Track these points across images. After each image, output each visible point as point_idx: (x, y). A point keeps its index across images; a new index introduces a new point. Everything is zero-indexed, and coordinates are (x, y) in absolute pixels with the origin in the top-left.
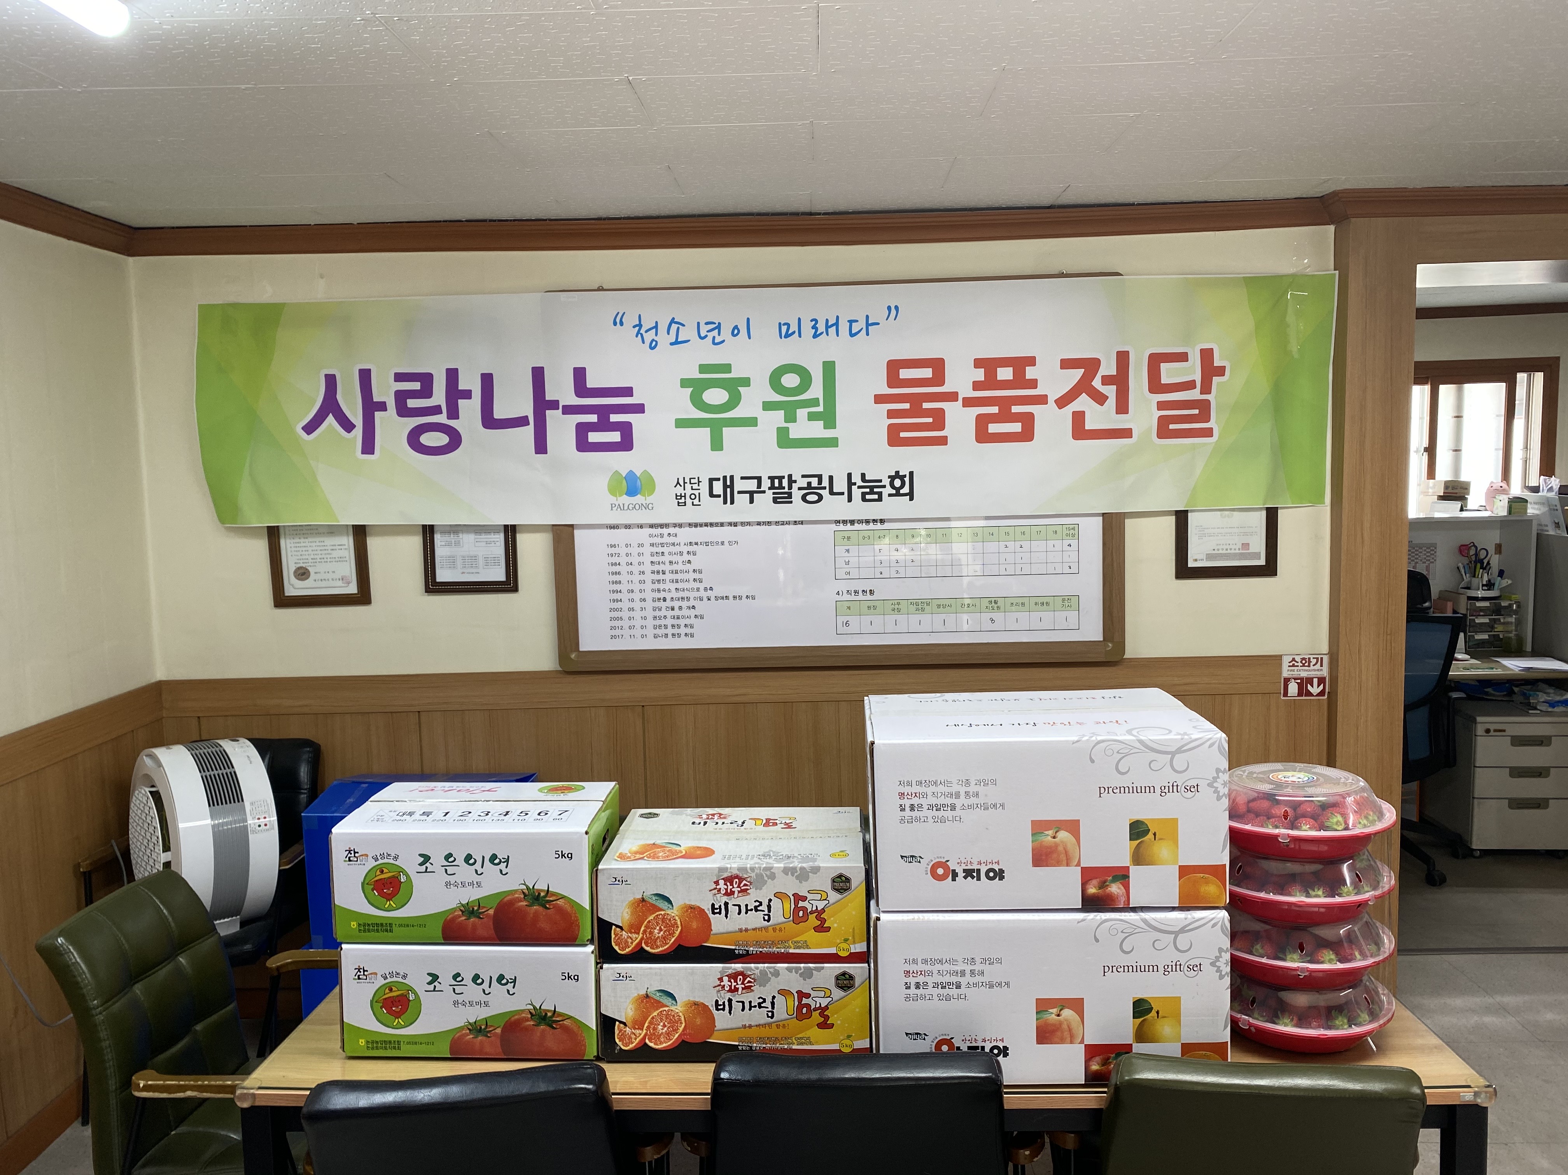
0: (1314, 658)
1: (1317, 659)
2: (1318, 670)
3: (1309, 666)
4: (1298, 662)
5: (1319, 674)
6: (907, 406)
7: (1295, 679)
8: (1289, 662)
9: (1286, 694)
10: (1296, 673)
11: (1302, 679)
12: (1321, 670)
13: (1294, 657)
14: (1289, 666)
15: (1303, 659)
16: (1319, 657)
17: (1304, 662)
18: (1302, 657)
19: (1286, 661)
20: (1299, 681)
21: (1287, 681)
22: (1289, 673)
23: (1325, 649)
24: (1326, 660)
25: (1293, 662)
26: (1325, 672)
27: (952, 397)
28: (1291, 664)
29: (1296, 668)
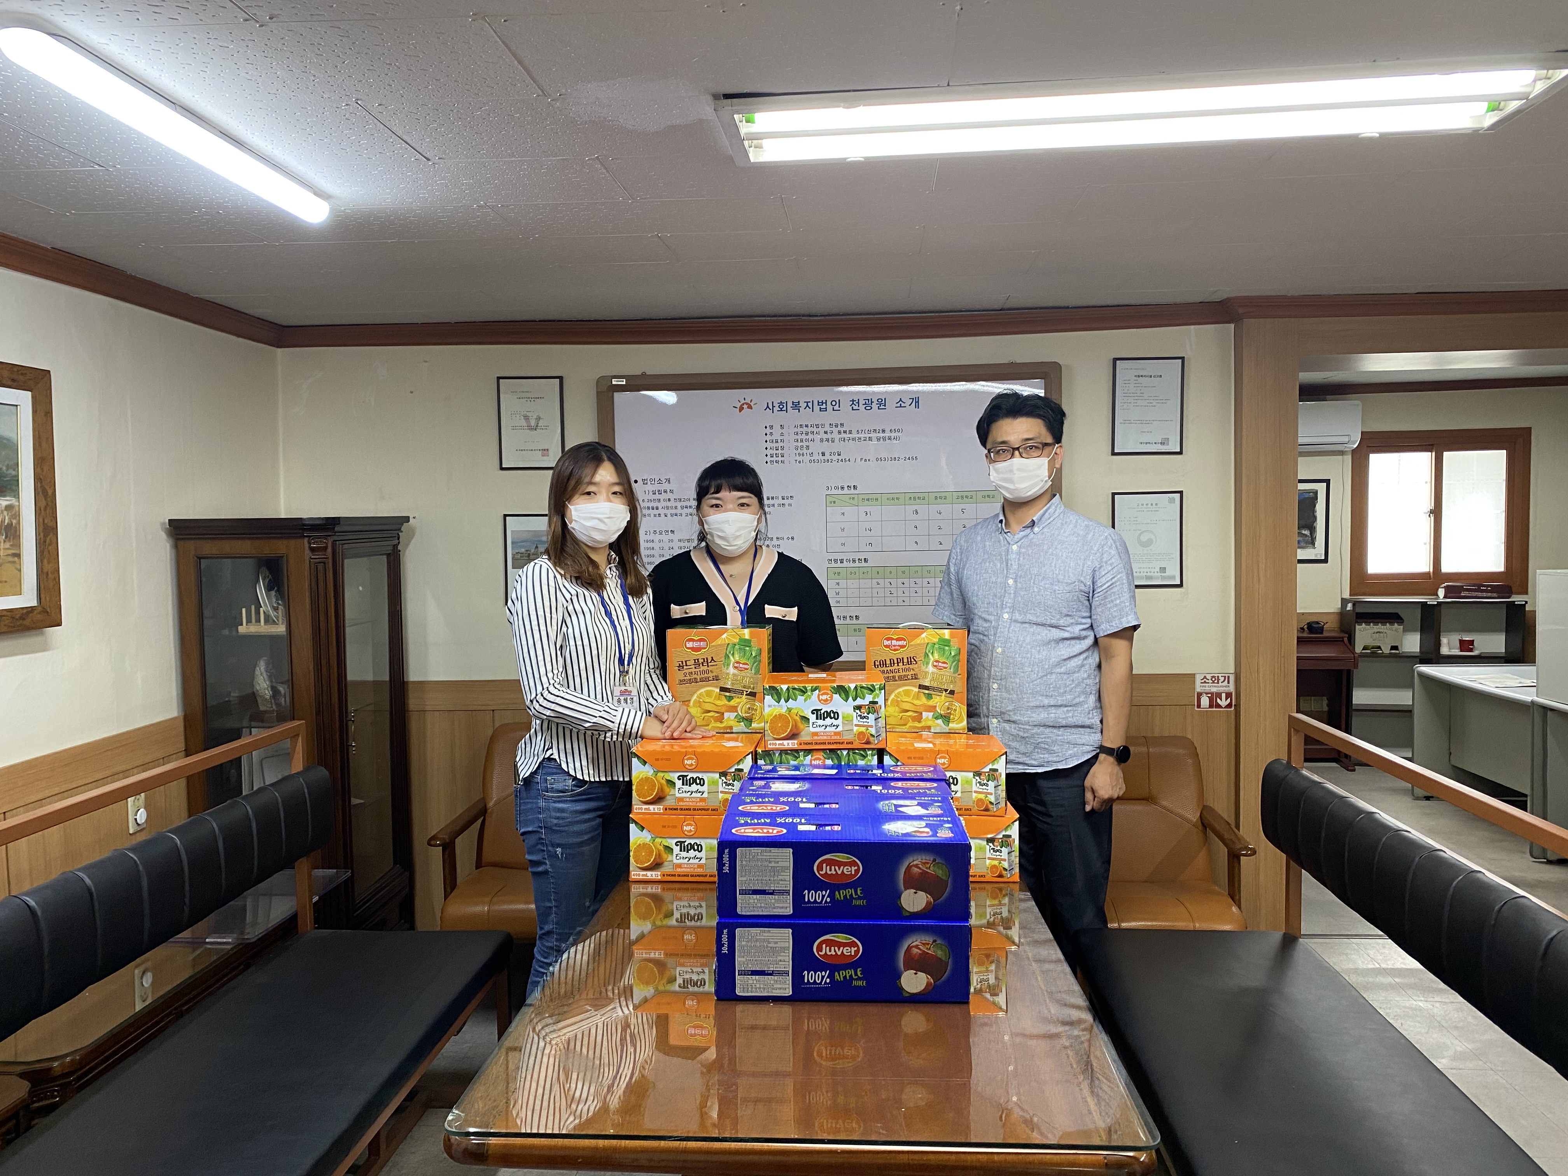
0: (1222, 677)
1: (1225, 677)
2: (1226, 687)
3: (1218, 683)
4: (1209, 680)
5: (1227, 689)
7: (1207, 693)
8: (1201, 680)
9: (1199, 706)
10: (1207, 688)
11: (1212, 694)
12: (1228, 686)
13: (1205, 675)
14: (1201, 683)
15: (1213, 677)
16: (1227, 675)
17: (1213, 679)
18: (1212, 675)
19: (1199, 678)
20: (1210, 695)
21: (1200, 695)
22: (1201, 688)
23: (1230, 669)
24: (1231, 678)
25: (1205, 680)
26: (1232, 688)
28: (1203, 681)
29: (1207, 685)
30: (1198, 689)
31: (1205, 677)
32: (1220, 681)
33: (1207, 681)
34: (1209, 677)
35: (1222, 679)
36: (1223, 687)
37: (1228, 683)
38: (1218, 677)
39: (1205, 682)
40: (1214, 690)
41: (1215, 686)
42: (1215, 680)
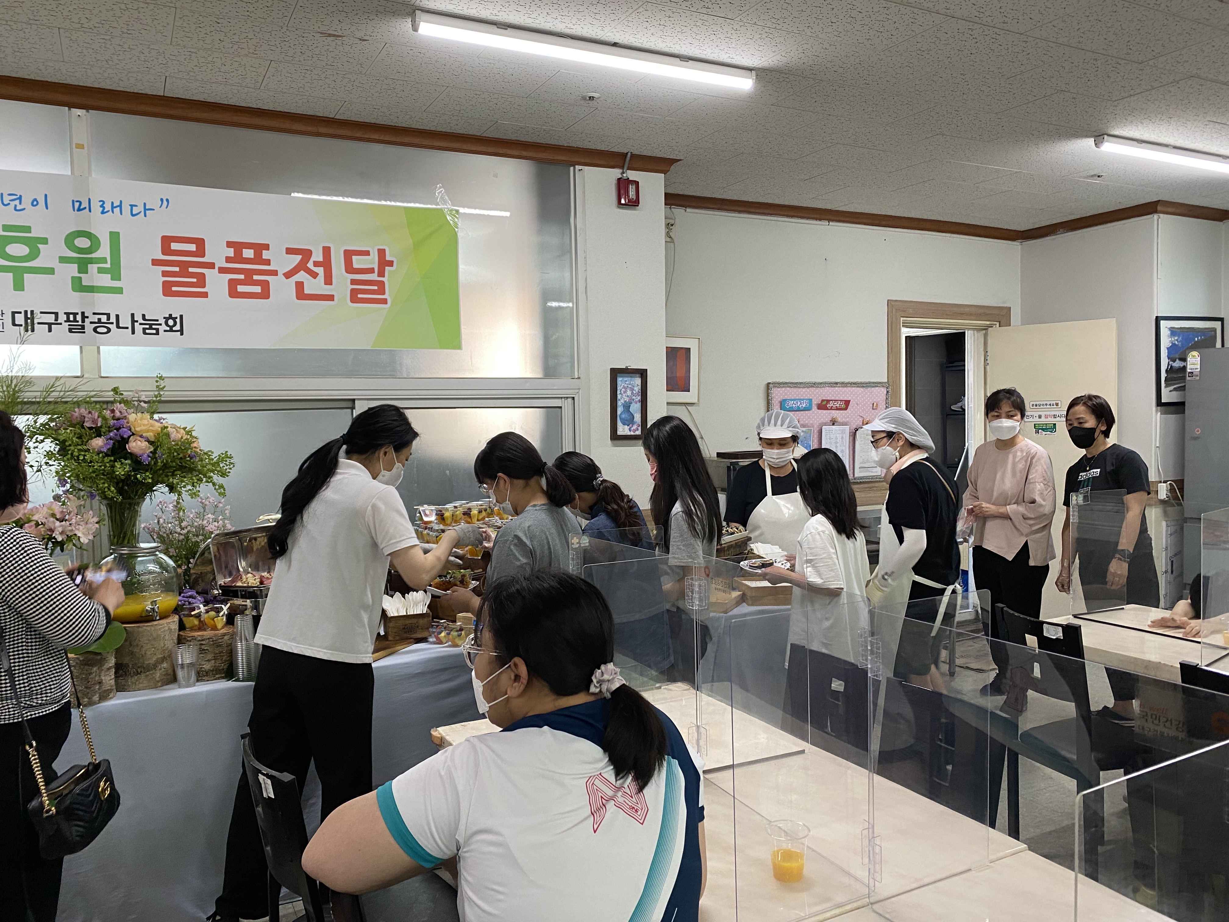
6: (177, 269)
27: (211, 266)
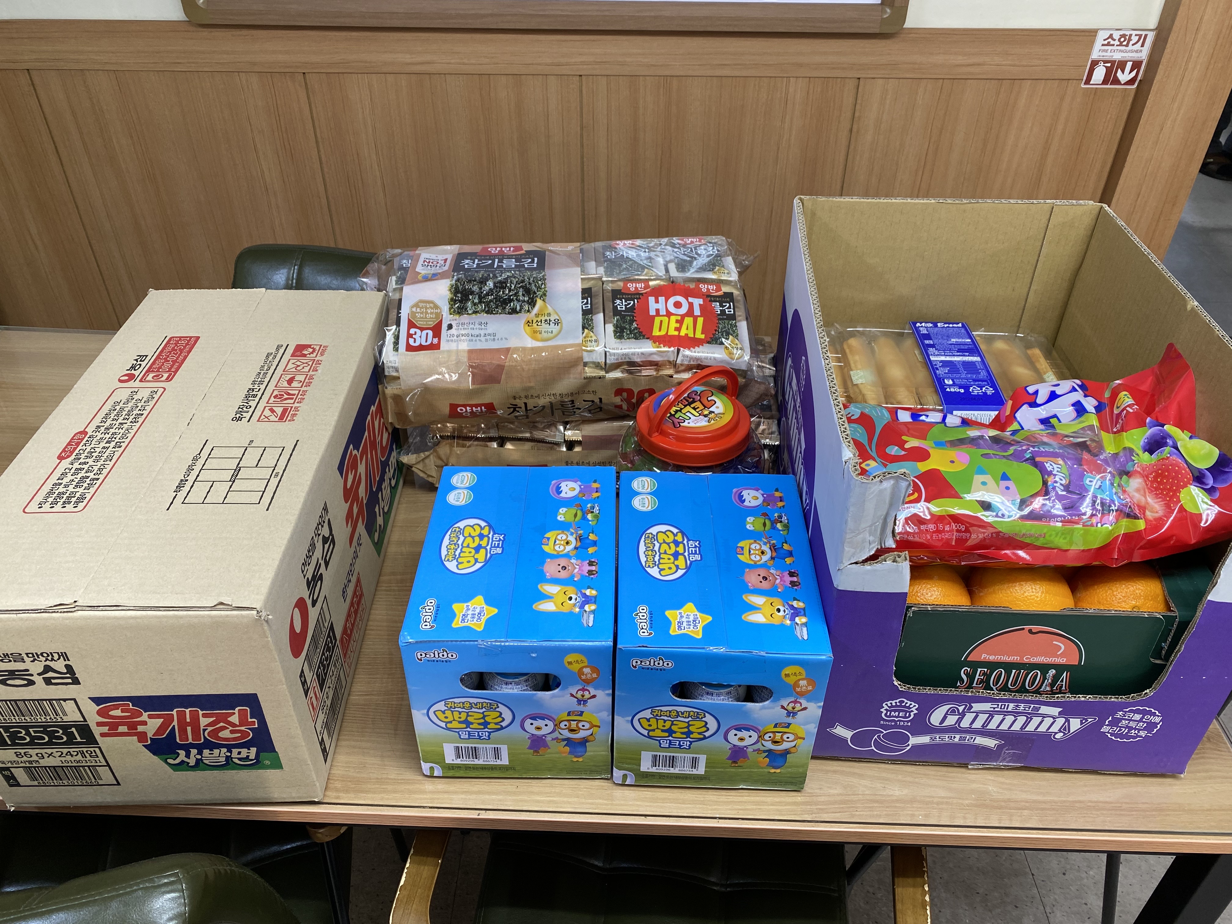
0: (1136, 35)
1: (1140, 36)
2: (1137, 51)
3: (1127, 45)
4: (1114, 40)
5: (1136, 56)
7: (1105, 62)
8: (1105, 40)
9: (1088, 82)
10: (1109, 54)
11: (1113, 62)
12: (1141, 51)
13: (1112, 32)
14: (1103, 45)
15: (1123, 36)
16: (1144, 33)
17: (1122, 39)
18: (1122, 33)
19: (1102, 36)
20: (1109, 65)
21: (1095, 63)
22: (1101, 54)
23: (1153, 21)
24: (1151, 36)
25: (1110, 40)
26: (1144, 54)
28: (1106, 42)
29: (1110, 48)
30: (1095, 55)
31: (1111, 36)
32: (1131, 43)
33: (1112, 42)
34: (1116, 35)
35: (1135, 39)
36: (1132, 51)
37: (1142, 46)
38: (1131, 35)
39: (1108, 44)
40: (1117, 57)
41: (1121, 51)
42: (1125, 40)
